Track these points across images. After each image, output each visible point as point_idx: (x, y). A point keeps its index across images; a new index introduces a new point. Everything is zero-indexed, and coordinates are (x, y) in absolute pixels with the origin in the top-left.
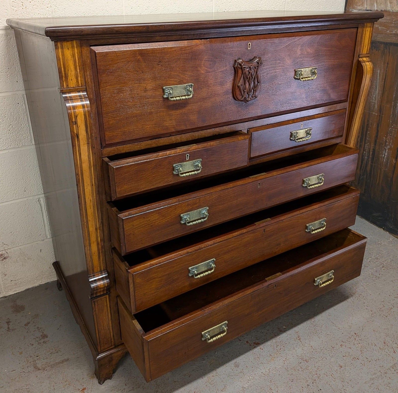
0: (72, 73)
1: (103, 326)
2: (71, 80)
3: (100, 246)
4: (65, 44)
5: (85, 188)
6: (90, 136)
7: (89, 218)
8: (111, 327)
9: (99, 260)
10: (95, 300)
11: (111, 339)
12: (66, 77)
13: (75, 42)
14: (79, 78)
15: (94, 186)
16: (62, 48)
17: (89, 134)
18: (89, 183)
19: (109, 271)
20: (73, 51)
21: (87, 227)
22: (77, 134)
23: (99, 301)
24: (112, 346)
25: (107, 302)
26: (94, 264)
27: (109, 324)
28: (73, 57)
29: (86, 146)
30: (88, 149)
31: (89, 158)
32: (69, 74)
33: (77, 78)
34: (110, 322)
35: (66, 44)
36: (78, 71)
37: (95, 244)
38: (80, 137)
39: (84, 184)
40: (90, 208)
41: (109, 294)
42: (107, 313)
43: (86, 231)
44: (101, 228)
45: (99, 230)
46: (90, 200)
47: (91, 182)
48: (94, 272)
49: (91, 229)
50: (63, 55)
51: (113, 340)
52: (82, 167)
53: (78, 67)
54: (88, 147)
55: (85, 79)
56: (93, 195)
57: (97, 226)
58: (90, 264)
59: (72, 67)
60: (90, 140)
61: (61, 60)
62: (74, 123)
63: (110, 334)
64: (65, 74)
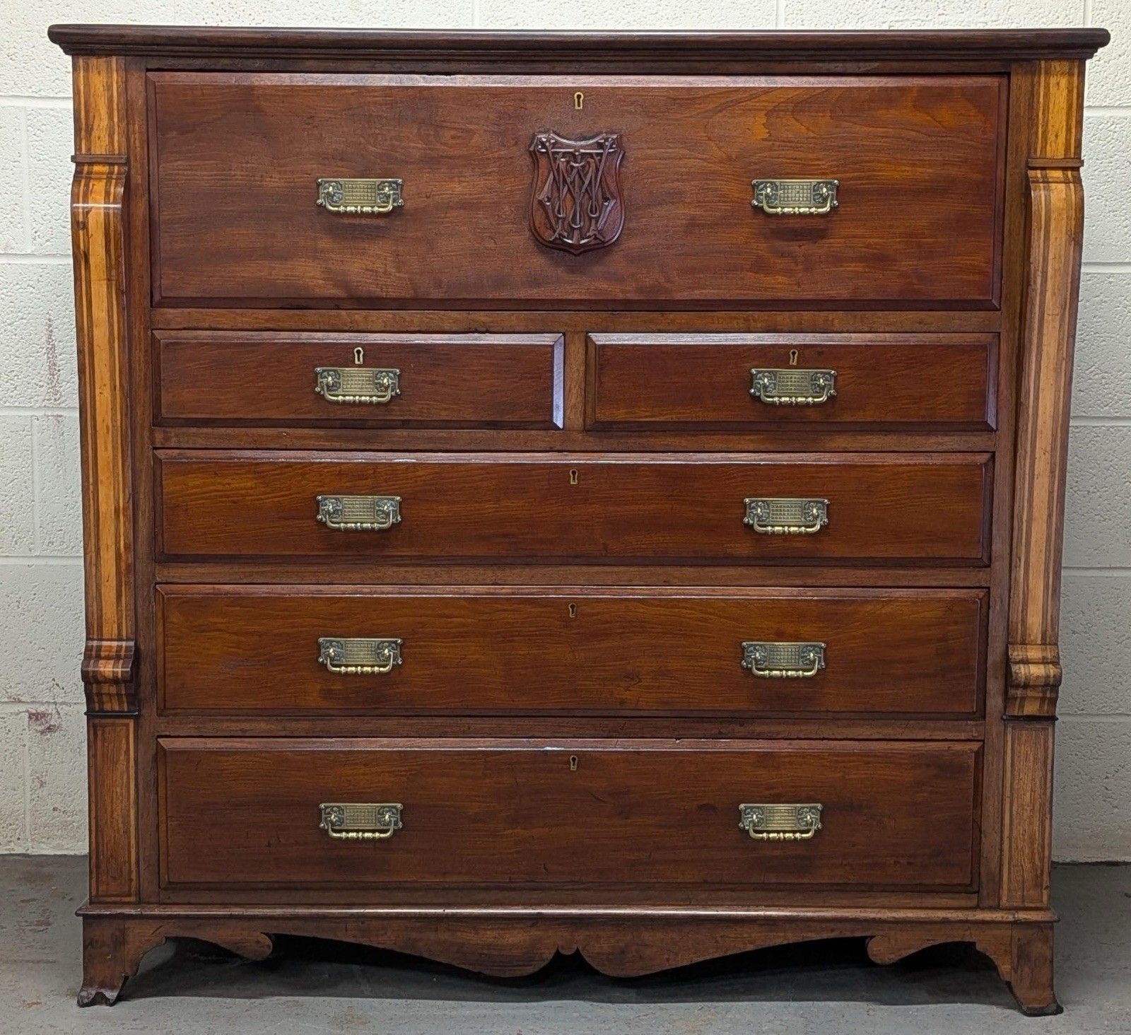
0: (101, 123)
1: (111, 817)
2: (99, 138)
3: (123, 565)
4: (93, 61)
5: (97, 391)
6: (113, 263)
7: (101, 477)
8: (133, 829)
9: (117, 607)
10: (97, 721)
11: (130, 872)
12: (89, 130)
13: (114, 59)
14: (116, 137)
15: (118, 392)
16: (87, 70)
17: (113, 257)
18: (107, 381)
19: (142, 647)
20: (110, 77)
21: (94, 500)
22: (84, 252)
23: (107, 729)
24: (130, 895)
25: (128, 743)
26: (104, 611)
27: (129, 816)
28: (108, 90)
29: (104, 283)
30: (109, 293)
31: (109, 316)
32: (95, 127)
33: (111, 136)
34: (132, 812)
35: (95, 62)
36: (116, 120)
37: (112, 553)
38: (92, 261)
39: (94, 381)
40: (106, 449)
41: (137, 718)
42: (125, 777)
43: (92, 508)
44: (130, 512)
45: (124, 515)
46: (107, 427)
47: (113, 379)
48: (102, 635)
49: (103, 508)
50: (87, 85)
51: (134, 876)
52: (92, 336)
53: (116, 113)
54: (109, 287)
55: (128, 139)
56: (114, 414)
57: (118, 503)
58: (95, 608)
59: (103, 111)
60: (114, 272)
61: (82, 94)
62: (81, 226)
63: (130, 852)
64: (87, 124)
